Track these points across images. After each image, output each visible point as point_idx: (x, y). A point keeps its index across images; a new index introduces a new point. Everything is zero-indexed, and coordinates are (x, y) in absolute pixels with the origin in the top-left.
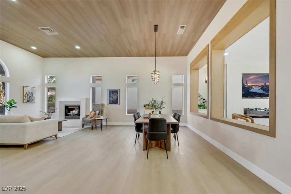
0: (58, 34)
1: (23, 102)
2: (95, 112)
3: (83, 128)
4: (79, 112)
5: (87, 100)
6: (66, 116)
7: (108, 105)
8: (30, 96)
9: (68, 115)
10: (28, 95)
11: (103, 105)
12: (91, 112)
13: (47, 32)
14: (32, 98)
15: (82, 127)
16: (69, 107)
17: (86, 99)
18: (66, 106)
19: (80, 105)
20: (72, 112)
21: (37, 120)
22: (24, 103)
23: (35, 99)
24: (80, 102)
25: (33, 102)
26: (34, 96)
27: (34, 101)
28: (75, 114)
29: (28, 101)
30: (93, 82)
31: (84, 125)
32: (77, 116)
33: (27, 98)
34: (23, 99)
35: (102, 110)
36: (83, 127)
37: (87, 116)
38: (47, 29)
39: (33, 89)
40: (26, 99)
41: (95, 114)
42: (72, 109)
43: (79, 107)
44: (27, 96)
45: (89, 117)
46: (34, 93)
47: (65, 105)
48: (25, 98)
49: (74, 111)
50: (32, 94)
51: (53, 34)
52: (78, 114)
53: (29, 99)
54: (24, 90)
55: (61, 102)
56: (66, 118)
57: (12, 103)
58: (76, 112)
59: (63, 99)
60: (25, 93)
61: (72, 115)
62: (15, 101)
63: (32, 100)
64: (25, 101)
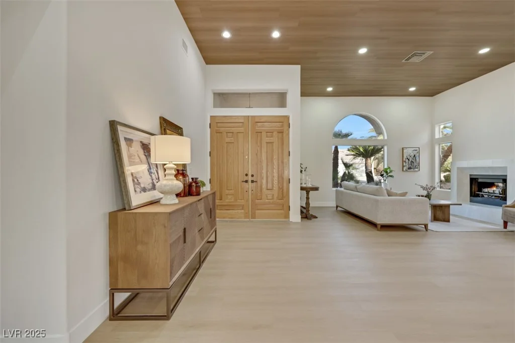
0: (432, 52)
1: (403, 170)
3: (505, 230)
4: (504, 191)
6: (472, 198)
8: (412, 162)
9: (478, 196)
10: (409, 160)
13: (415, 60)
14: (415, 164)
15: (503, 227)
16: (480, 180)
18: (472, 177)
19: (506, 176)
20: (486, 190)
21: (396, 195)
22: (404, 173)
23: (419, 165)
24: (505, 168)
25: (416, 170)
26: (418, 160)
27: (417, 168)
28: (495, 196)
29: (409, 169)
31: (509, 224)
32: (498, 200)
33: (407, 164)
34: (403, 166)
38: (412, 56)
39: (416, 150)
40: (406, 166)
42: (491, 185)
43: (505, 181)
44: (407, 161)
46: (417, 155)
47: (470, 175)
48: (405, 164)
49: (491, 190)
50: (414, 159)
51: (424, 57)
52: (501, 196)
53: (410, 166)
54: (404, 153)
55: (461, 170)
56: (471, 201)
57: (388, 171)
58: (497, 192)
59: (464, 164)
60: (405, 157)
61: (486, 196)
62: (392, 169)
63: (415, 167)
64: (405, 169)
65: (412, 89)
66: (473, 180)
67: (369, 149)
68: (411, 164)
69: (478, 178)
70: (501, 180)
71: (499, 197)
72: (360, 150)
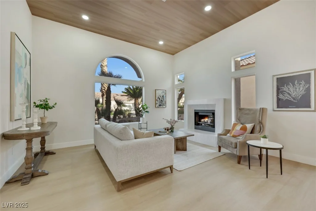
1: (156, 107)
2: (242, 124)
3: (220, 153)
4: (213, 121)
5: (226, 102)
6: (196, 126)
7: (274, 111)
8: (162, 100)
9: (199, 124)
10: (159, 99)
11: (263, 110)
12: (235, 125)
14: (163, 102)
15: (217, 150)
16: (200, 114)
17: (225, 100)
19: (214, 110)
20: (202, 120)
22: (156, 108)
23: (166, 103)
24: (214, 105)
25: (164, 106)
26: (165, 99)
28: (208, 125)
29: (159, 106)
30: (236, 70)
31: (222, 148)
32: (210, 128)
33: (158, 102)
34: (156, 104)
35: (261, 123)
36: (220, 151)
37: (227, 132)
39: (164, 92)
40: (158, 104)
41: (244, 129)
42: (204, 117)
43: (214, 114)
44: (158, 99)
45: (231, 135)
46: (165, 96)
47: (195, 110)
48: (157, 102)
49: (206, 120)
50: (163, 98)
52: (211, 124)
53: (160, 103)
54: (156, 94)
55: (190, 106)
56: (195, 128)
57: (145, 107)
58: (209, 121)
59: (191, 102)
60: (157, 97)
61: (203, 125)
62: (147, 106)
63: (164, 104)
64: (157, 105)
65: (161, 43)
66: (196, 114)
67: (137, 91)
68: (161, 102)
69: (199, 112)
70: (212, 113)
71: (210, 125)
72: (130, 92)
